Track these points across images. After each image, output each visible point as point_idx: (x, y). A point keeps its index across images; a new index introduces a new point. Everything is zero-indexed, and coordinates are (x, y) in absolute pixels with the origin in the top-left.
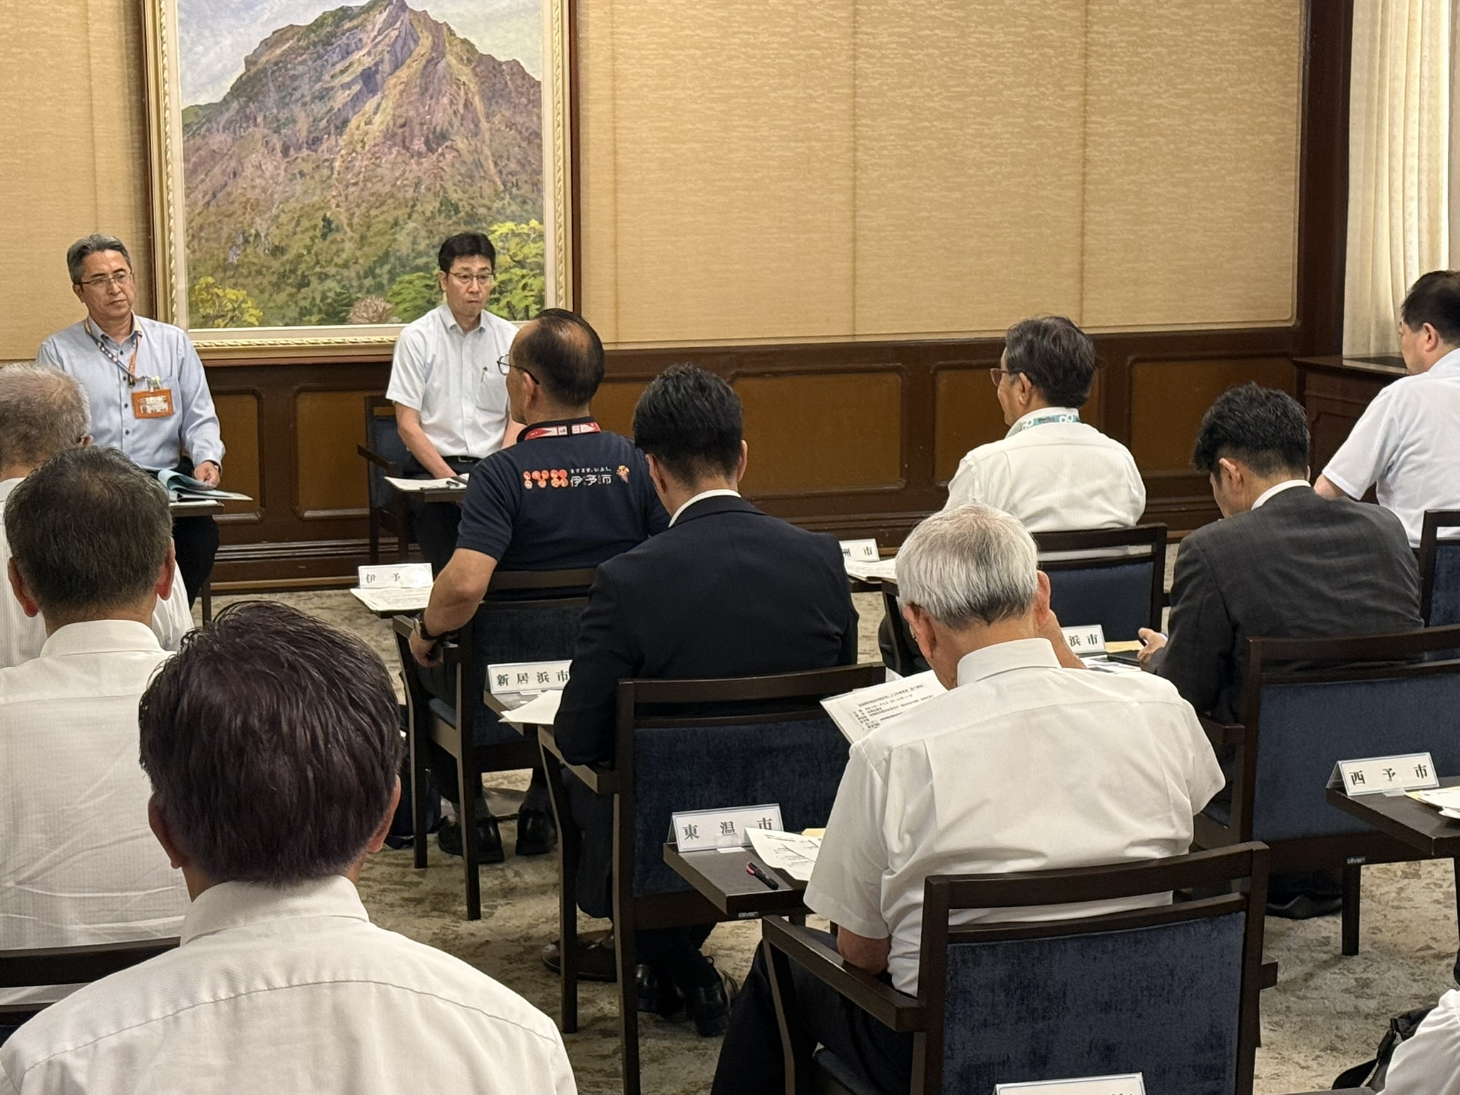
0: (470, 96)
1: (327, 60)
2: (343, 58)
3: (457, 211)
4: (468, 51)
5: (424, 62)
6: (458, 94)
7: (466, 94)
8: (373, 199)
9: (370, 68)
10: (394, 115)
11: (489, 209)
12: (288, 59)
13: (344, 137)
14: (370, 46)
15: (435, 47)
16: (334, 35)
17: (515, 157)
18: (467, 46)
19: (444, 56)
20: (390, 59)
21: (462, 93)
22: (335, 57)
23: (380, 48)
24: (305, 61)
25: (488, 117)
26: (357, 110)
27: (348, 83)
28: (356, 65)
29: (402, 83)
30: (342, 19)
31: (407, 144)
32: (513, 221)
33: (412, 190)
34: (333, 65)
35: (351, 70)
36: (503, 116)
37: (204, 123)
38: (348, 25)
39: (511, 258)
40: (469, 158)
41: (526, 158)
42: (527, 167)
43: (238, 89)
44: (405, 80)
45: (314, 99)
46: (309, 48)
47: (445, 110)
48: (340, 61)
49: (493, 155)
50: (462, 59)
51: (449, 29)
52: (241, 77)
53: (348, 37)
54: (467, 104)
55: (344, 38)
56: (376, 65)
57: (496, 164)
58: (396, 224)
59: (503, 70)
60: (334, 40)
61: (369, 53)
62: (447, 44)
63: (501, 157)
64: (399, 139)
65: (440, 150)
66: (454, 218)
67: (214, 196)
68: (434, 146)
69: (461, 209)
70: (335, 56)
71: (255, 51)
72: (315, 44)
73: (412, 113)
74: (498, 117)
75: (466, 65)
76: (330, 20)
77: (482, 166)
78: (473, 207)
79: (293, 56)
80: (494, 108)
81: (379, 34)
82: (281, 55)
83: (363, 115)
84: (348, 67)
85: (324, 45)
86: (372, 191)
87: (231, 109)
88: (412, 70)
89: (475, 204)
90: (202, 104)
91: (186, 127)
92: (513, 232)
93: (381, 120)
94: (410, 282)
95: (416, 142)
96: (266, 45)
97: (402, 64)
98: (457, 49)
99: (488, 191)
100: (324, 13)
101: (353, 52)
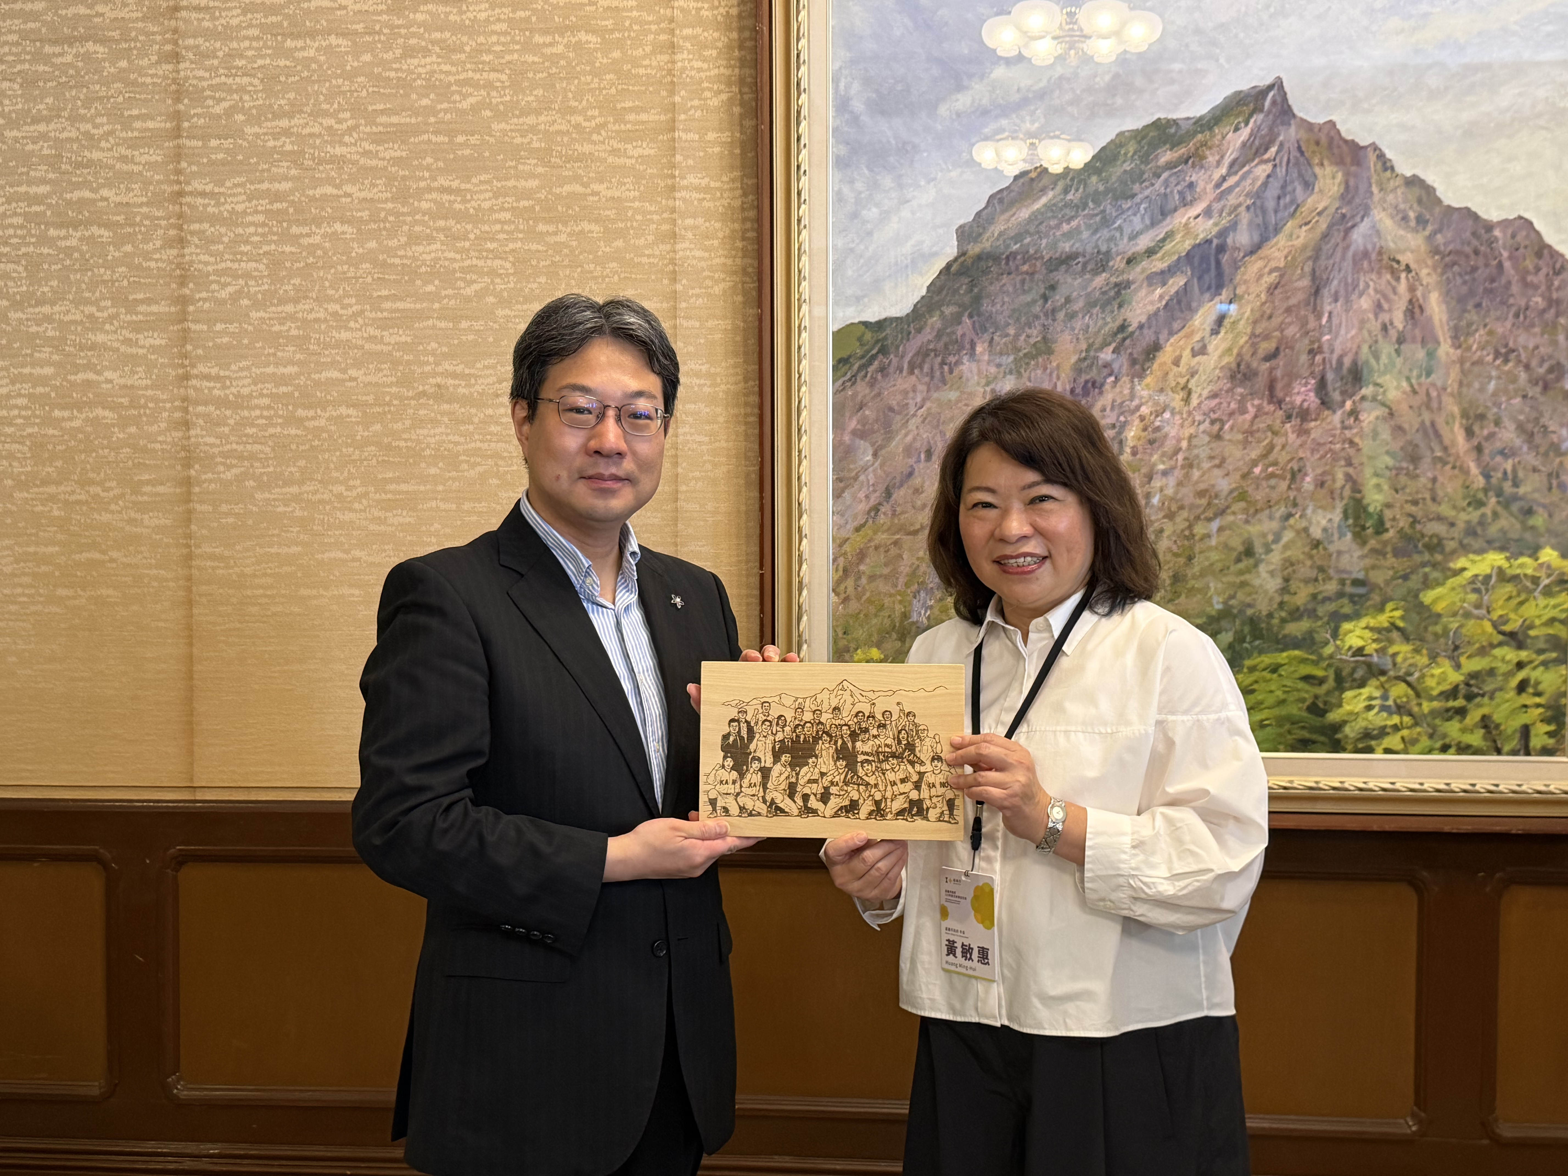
0: (1419, 294)
1: (1120, 229)
2: (1153, 224)
3: (1380, 528)
4: (1420, 201)
5: (1323, 226)
6: (1395, 292)
7: (1412, 289)
8: (1204, 502)
9: (1208, 242)
10: (1253, 335)
11: (1452, 525)
12: (1043, 228)
13: (1148, 380)
14: (1211, 195)
15: (1348, 195)
16: (1137, 177)
17: (1514, 419)
18: (1417, 191)
19: (1366, 211)
20: (1250, 223)
21: (1402, 287)
22: (1137, 223)
23: (1232, 200)
24: (1077, 229)
25: (1459, 336)
26: (1176, 325)
27: (1162, 272)
28: (1178, 237)
29: (1276, 269)
30: (1154, 145)
31: (1280, 394)
32: (1502, 549)
33: (1284, 485)
34: (1133, 237)
35: (1168, 247)
36: (1491, 333)
37: (874, 358)
38: (1166, 156)
39: (1495, 625)
40: (1409, 420)
41: (1537, 420)
42: (1538, 439)
43: (940, 291)
44: (1282, 265)
45: (1091, 305)
46: (1085, 206)
47: (1363, 322)
48: (1147, 229)
49: (1465, 414)
50: (1405, 218)
51: (1381, 156)
52: (949, 266)
53: (1166, 181)
54: (1414, 310)
55: (1159, 184)
56: (1223, 234)
57: (1469, 433)
58: (1249, 552)
59: (1496, 239)
60: (1136, 187)
61: (1208, 212)
62: (1375, 189)
63: (1481, 417)
64: (1261, 382)
65: (1348, 404)
66: (1373, 543)
67: (888, 494)
68: (1336, 396)
69: (1388, 525)
70: (1137, 220)
71: (978, 214)
72: (1096, 197)
73: (1292, 331)
74: (1480, 335)
75: (1415, 231)
76: (1131, 148)
77: (1438, 435)
78: (1415, 521)
79: (1053, 223)
80: (1473, 316)
81: (1230, 173)
82: (1030, 220)
83: (1188, 336)
84: (1163, 240)
85: (1116, 198)
86: (1202, 486)
87: (928, 330)
88: (1298, 243)
89: (1420, 515)
90: (873, 319)
91: (841, 363)
92: (1500, 570)
93: (1224, 346)
94: (1275, 669)
95: (1297, 387)
96: (1001, 201)
97: (1277, 230)
98: (1398, 196)
99: (1450, 486)
100: (1121, 134)
101: (1175, 210)
